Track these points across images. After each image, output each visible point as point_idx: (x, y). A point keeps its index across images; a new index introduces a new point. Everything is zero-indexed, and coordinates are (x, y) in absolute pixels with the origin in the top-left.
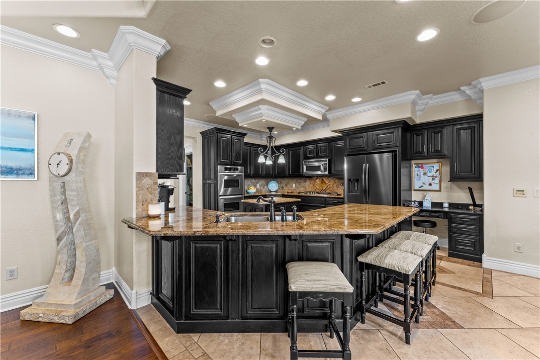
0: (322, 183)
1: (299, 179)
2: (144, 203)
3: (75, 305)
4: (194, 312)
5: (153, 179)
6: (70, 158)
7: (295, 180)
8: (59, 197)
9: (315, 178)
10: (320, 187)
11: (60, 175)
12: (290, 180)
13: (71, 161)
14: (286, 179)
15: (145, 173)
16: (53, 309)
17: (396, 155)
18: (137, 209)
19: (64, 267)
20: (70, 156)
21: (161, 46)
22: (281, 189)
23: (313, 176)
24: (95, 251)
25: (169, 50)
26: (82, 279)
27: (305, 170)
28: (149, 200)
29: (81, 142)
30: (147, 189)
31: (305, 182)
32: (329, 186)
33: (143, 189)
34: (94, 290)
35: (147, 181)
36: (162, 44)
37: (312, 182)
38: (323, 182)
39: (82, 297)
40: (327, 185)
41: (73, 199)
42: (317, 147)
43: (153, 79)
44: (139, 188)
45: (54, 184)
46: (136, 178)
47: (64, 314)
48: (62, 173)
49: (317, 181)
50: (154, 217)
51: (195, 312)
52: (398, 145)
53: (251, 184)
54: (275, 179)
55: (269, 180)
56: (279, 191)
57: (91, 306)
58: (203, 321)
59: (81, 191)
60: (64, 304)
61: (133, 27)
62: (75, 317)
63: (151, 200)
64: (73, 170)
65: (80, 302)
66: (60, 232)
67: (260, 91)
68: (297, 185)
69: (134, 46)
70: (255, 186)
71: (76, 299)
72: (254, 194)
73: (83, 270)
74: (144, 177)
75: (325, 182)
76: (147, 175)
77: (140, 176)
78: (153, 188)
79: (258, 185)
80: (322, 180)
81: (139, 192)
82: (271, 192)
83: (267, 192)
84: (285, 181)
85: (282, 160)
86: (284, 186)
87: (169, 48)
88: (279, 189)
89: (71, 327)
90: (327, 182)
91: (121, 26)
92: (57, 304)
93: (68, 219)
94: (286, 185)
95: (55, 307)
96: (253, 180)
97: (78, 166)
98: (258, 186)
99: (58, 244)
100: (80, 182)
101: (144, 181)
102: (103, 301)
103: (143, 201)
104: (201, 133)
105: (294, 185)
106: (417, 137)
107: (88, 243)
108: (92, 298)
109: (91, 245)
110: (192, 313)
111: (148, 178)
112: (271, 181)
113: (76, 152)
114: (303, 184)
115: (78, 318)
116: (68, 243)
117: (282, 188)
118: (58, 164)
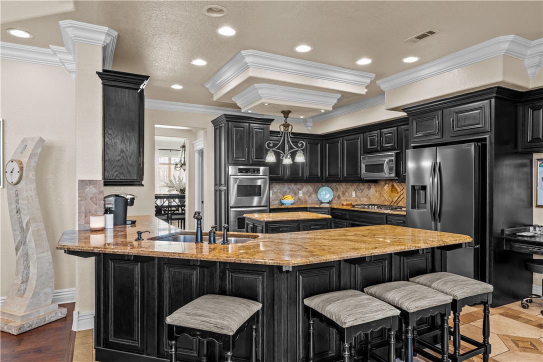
0: (392, 192)
1: (361, 184)
2: (86, 214)
3: (22, 317)
4: (112, 339)
5: (98, 187)
6: (21, 165)
7: (355, 186)
8: (14, 206)
9: (383, 183)
10: (390, 198)
11: (13, 183)
12: (349, 185)
13: (22, 169)
14: (344, 185)
15: (89, 180)
16: (6, 318)
17: (484, 147)
18: (79, 220)
19: (21, 278)
20: (22, 164)
21: (105, 34)
22: (336, 198)
23: (380, 180)
24: (48, 264)
25: (119, 36)
26: (33, 292)
27: (363, 171)
28: (93, 212)
29: (32, 148)
30: (91, 198)
31: (369, 188)
32: (402, 197)
33: (86, 199)
34: (45, 306)
35: (91, 190)
36: (104, 32)
37: (379, 189)
38: (393, 189)
39: (32, 310)
40: (399, 194)
41: (24, 208)
42: (381, 135)
43: (97, 73)
44: (82, 197)
45: (11, 192)
46: (79, 186)
47: (11, 324)
48: (15, 181)
49: (385, 187)
50: (95, 231)
51: (114, 340)
52: (488, 128)
53: (288, 191)
54: (330, 184)
55: (320, 186)
56: (334, 201)
57: (38, 321)
58: (119, 351)
59: (32, 200)
60: (13, 315)
61: (70, 20)
62: (20, 329)
63: (96, 211)
64: (23, 178)
65: (28, 315)
66: (17, 241)
67: (246, 67)
68: (358, 193)
69: (75, 39)
70: (295, 194)
71: (25, 312)
72: (291, 206)
73: (34, 283)
74: (87, 185)
75: (396, 190)
76: (90, 182)
77: (83, 184)
78: (98, 197)
79: (301, 192)
80: (393, 186)
81: (82, 202)
82: (322, 203)
83: (317, 204)
84: (342, 187)
85: (300, 158)
86: (341, 195)
87: (116, 34)
88: (334, 198)
89: (16, 337)
90: (399, 190)
91: (60, 22)
92: (9, 314)
93: (22, 227)
94: (344, 194)
95: (7, 317)
96: (293, 186)
97: (28, 174)
98: (301, 194)
99: (17, 254)
100: (31, 190)
101: (88, 189)
102: (54, 319)
103: (86, 212)
104: (212, 121)
105: (354, 193)
106: (535, 112)
107: (39, 255)
108: (42, 313)
109: (43, 257)
110: (110, 340)
111: (91, 186)
112: (323, 186)
113: (27, 159)
114: (366, 192)
115: (23, 331)
116: (24, 253)
117: (339, 197)
118: (11, 172)
